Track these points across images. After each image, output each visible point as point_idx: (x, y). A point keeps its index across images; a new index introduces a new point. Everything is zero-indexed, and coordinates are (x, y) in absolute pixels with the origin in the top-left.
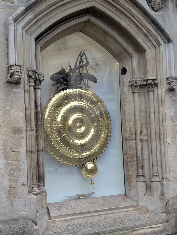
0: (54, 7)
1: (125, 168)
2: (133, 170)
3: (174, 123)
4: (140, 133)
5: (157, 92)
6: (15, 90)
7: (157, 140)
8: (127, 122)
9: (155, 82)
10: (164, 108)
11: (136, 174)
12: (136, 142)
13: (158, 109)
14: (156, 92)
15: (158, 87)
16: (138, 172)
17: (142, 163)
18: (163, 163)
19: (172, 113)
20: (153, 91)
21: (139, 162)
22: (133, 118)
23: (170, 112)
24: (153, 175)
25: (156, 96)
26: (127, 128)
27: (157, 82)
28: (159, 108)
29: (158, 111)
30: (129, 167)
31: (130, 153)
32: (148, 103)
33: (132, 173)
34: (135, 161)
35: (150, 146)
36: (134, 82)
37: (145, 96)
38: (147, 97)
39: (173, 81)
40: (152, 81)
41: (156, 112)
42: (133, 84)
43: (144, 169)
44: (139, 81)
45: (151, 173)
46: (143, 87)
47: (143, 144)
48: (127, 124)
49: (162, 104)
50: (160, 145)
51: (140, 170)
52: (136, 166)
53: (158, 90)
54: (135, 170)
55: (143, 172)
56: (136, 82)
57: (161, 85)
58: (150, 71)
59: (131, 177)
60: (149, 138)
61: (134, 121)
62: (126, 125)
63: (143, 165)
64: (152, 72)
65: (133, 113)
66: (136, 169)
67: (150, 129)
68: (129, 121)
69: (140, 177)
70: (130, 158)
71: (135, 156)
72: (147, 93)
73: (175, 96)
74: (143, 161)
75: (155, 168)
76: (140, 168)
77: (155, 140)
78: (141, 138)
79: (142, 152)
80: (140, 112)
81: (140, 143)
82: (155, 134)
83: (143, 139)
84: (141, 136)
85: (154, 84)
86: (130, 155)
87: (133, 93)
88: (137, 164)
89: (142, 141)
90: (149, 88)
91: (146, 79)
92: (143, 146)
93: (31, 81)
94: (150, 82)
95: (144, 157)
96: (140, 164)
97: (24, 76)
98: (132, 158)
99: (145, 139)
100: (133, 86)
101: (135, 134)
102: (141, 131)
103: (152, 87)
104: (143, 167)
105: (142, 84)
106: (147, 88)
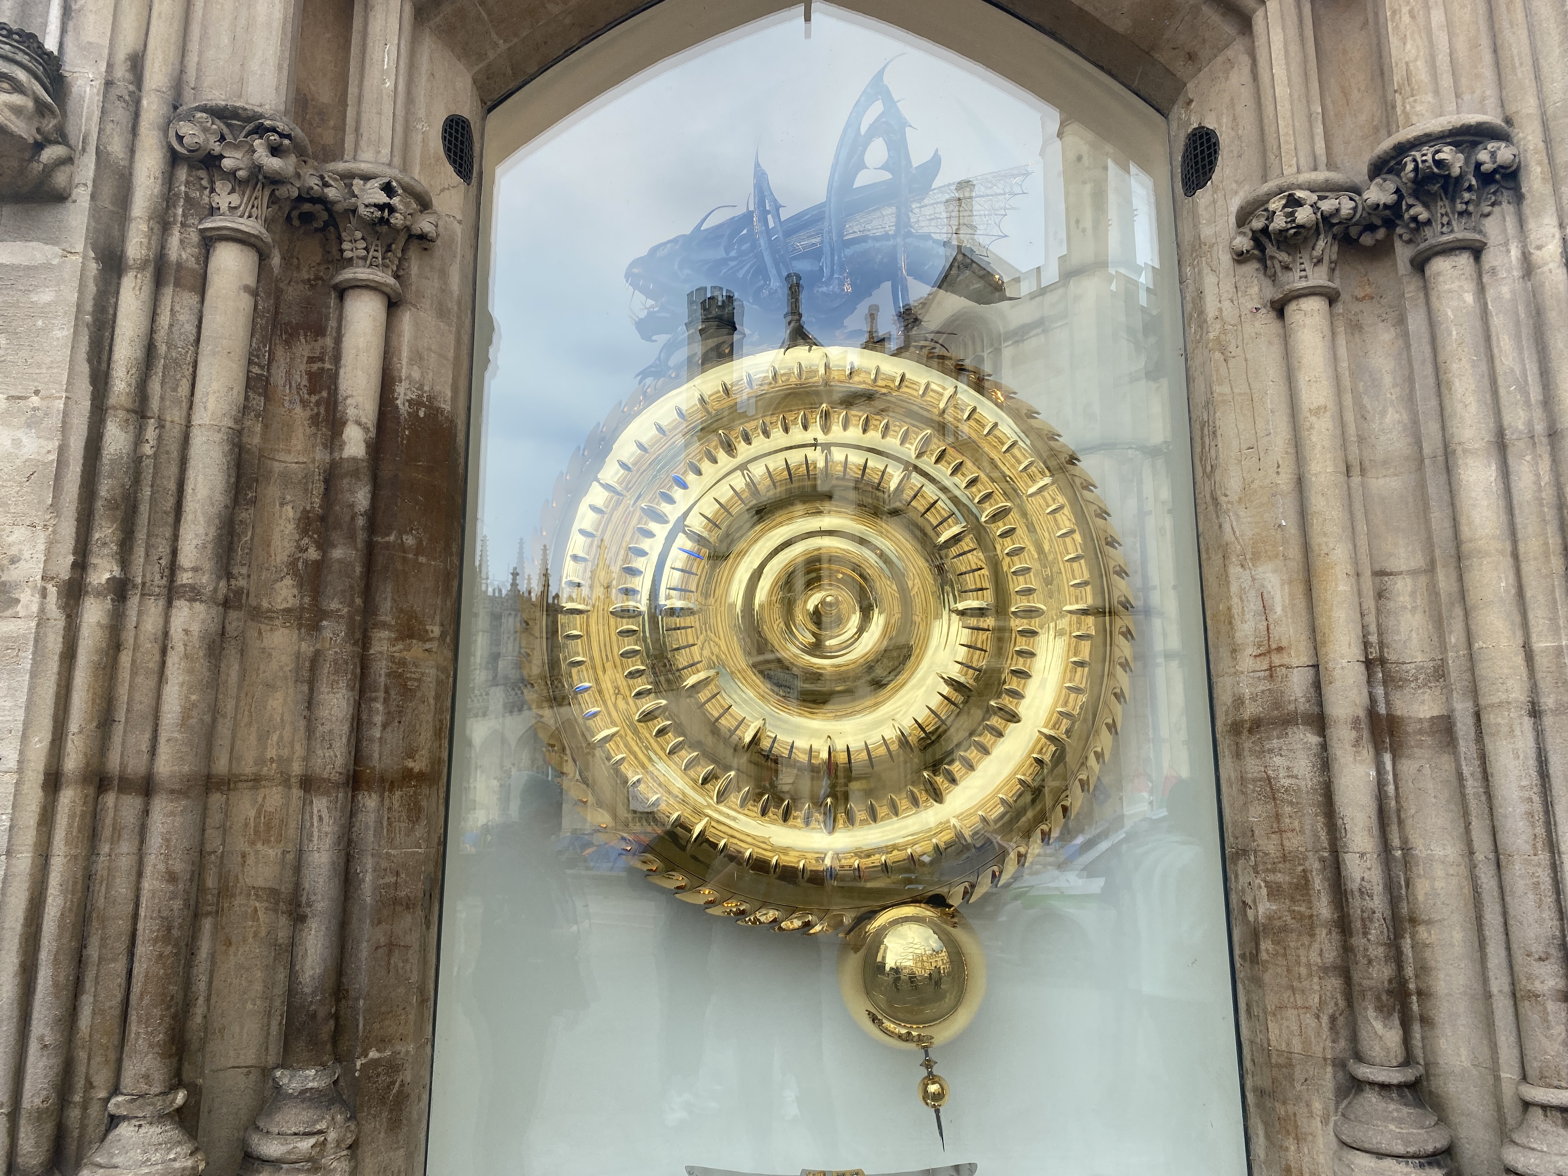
1: (1240, 986)
2: (1309, 1020)
4: (1368, 664)
5: (1515, 253)
8: (1234, 570)
9: (1483, 156)
11: (1340, 1064)
12: (1324, 746)
13: (1538, 413)
14: (1502, 256)
15: (1519, 198)
16: (1354, 1038)
17: (1397, 958)
20: (1477, 251)
21: (1358, 941)
22: (1289, 522)
24: (1526, 1105)
25: (1504, 290)
26: (1237, 622)
29: (1540, 428)
30: (1267, 978)
31: (1269, 846)
32: (1429, 370)
33: (1297, 1046)
34: (1322, 934)
35: (1473, 786)
36: (1276, 204)
37: (1401, 320)
38: (1416, 322)
40: (1447, 149)
41: (1517, 447)
42: (1265, 230)
43: (1426, 1021)
44: (1324, 190)
45: (1509, 1074)
46: (1367, 240)
47: (1408, 767)
48: (1234, 588)
51: (1378, 1025)
52: (1334, 983)
53: (1531, 224)
54: (1325, 1019)
55: (1419, 1053)
56: (1294, 202)
57: (1554, 180)
58: (1422, 74)
59: (1291, 1079)
60: (1462, 709)
61: (1294, 552)
62: (1229, 598)
63: (1409, 972)
64: (1446, 81)
65: (1285, 480)
66: (1330, 1009)
67: (1458, 611)
68: (1256, 557)
69: (1371, 1098)
70: (1274, 891)
71: (1318, 883)
72: (1411, 287)
74: (1412, 938)
75: (1545, 1020)
76: (1380, 1009)
77: (1528, 722)
78: (1382, 710)
79: (1396, 842)
80: (1356, 470)
81: (1367, 753)
82: (1519, 660)
83: (1399, 713)
84: (1369, 682)
85: (1474, 182)
86: (1273, 871)
87: (1279, 309)
88: (1339, 961)
89: (1391, 734)
90: (1429, 222)
91: (1387, 144)
92: (1407, 787)
93: (224, 198)
94: (1429, 157)
95: (1421, 898)
96: (1370, 962)
97: (116, 148)
98: (1293, 900)
99: (1420, 721)
100: (1271, 250)
101: (1316, 667)
102: (1373, 639)
103: (1460, 207)
104: (1414, 998)
105: (1355, 209)
106: (1406, 237)
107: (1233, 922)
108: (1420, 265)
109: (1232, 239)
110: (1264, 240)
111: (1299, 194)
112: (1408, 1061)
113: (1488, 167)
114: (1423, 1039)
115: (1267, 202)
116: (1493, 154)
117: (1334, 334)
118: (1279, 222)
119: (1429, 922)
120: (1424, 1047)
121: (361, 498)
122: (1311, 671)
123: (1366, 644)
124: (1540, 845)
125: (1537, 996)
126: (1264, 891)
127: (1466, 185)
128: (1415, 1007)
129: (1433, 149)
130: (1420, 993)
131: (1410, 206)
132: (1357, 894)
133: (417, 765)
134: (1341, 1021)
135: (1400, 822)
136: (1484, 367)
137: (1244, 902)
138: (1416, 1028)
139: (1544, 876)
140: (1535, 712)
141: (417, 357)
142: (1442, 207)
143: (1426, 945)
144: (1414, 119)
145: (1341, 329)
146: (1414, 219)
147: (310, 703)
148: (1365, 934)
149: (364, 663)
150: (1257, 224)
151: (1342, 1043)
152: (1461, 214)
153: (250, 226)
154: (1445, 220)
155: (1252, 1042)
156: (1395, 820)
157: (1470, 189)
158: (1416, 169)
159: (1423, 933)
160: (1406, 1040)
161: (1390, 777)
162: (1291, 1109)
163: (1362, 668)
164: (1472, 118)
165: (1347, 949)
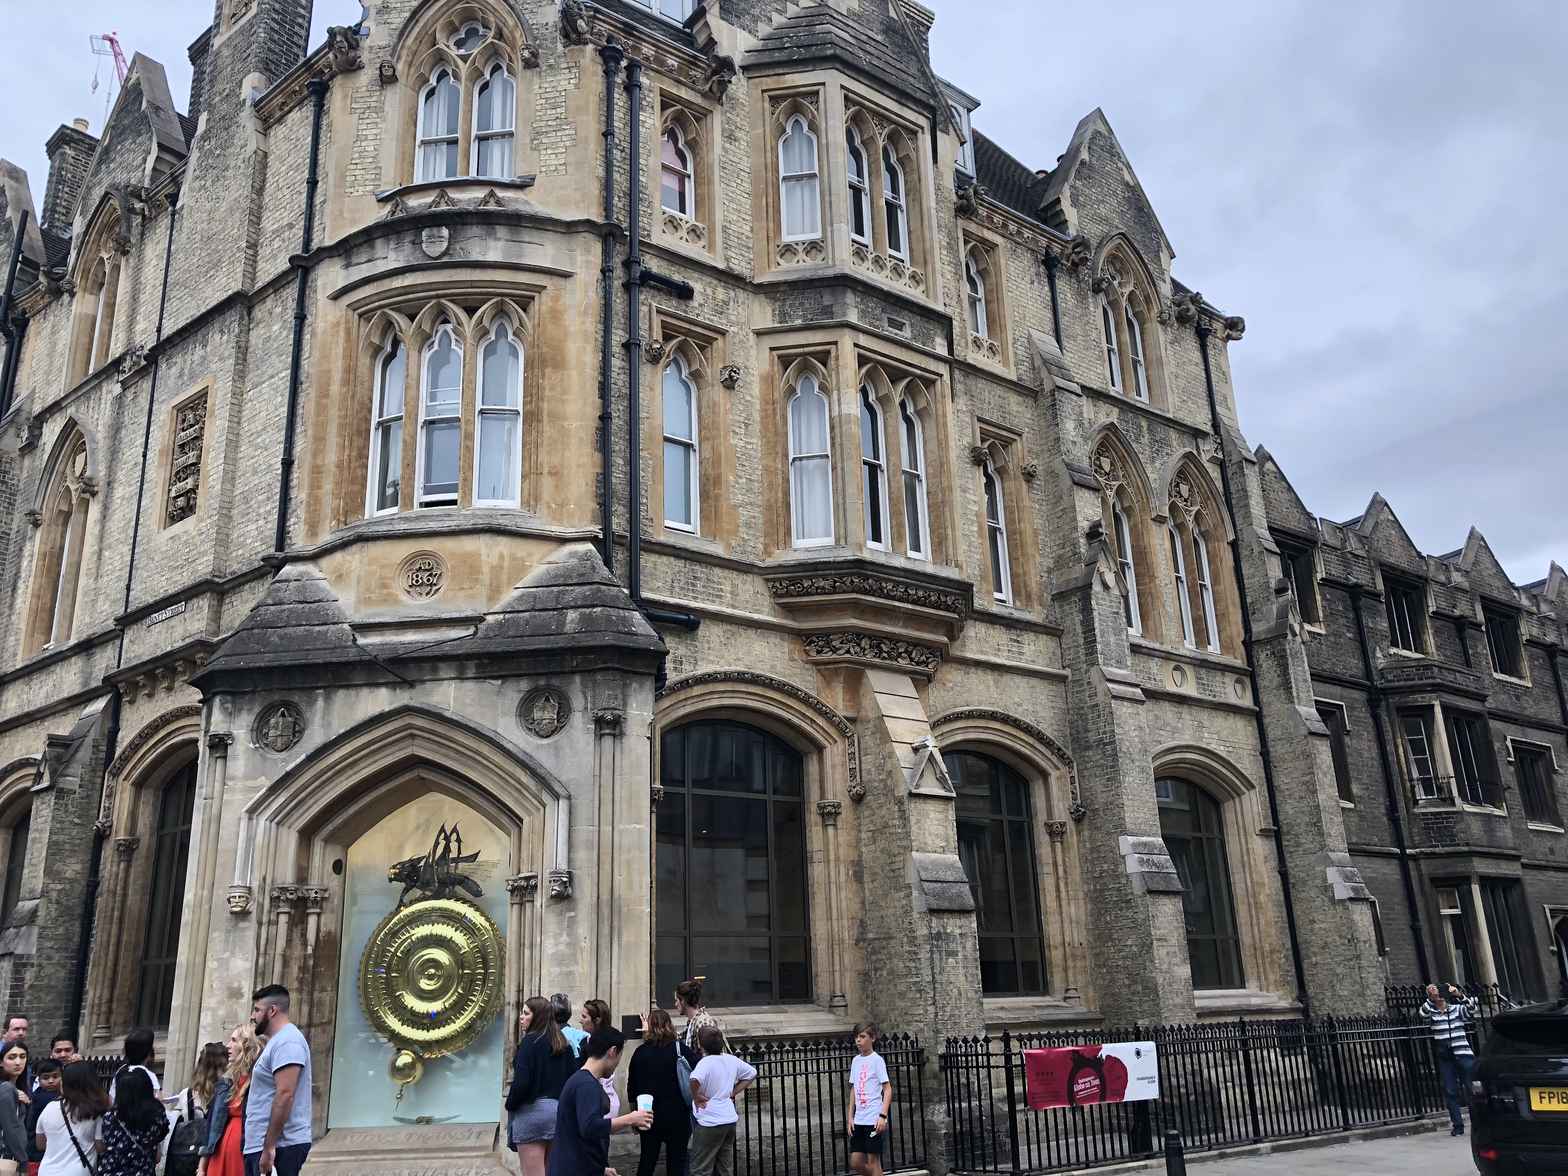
0: (329, 774)
3: (564, 969)
4: (519, 991)
6: (242, 925)
14: (535, 904)
15: (538, 892)
19: (562, 948)
20: (532, 902)
23: (556, 944)
25: (534, 911)
49: (541, 929)
53: (538, 898)
57: (542, 889)
73: (573, 910)
93: (281, 904)
97: (261, 900)
113: (533, 885)
116: (533, 882)
117: (521, 912)
121: (311, 962)
123: (519, 987)
133: (325, 1020)
141: (325, 925)
145: (523, 911)
147: (300, 1009)
149: (312, 999)
153: (286, 909)
154: (529, 894)
157: (532, 889)
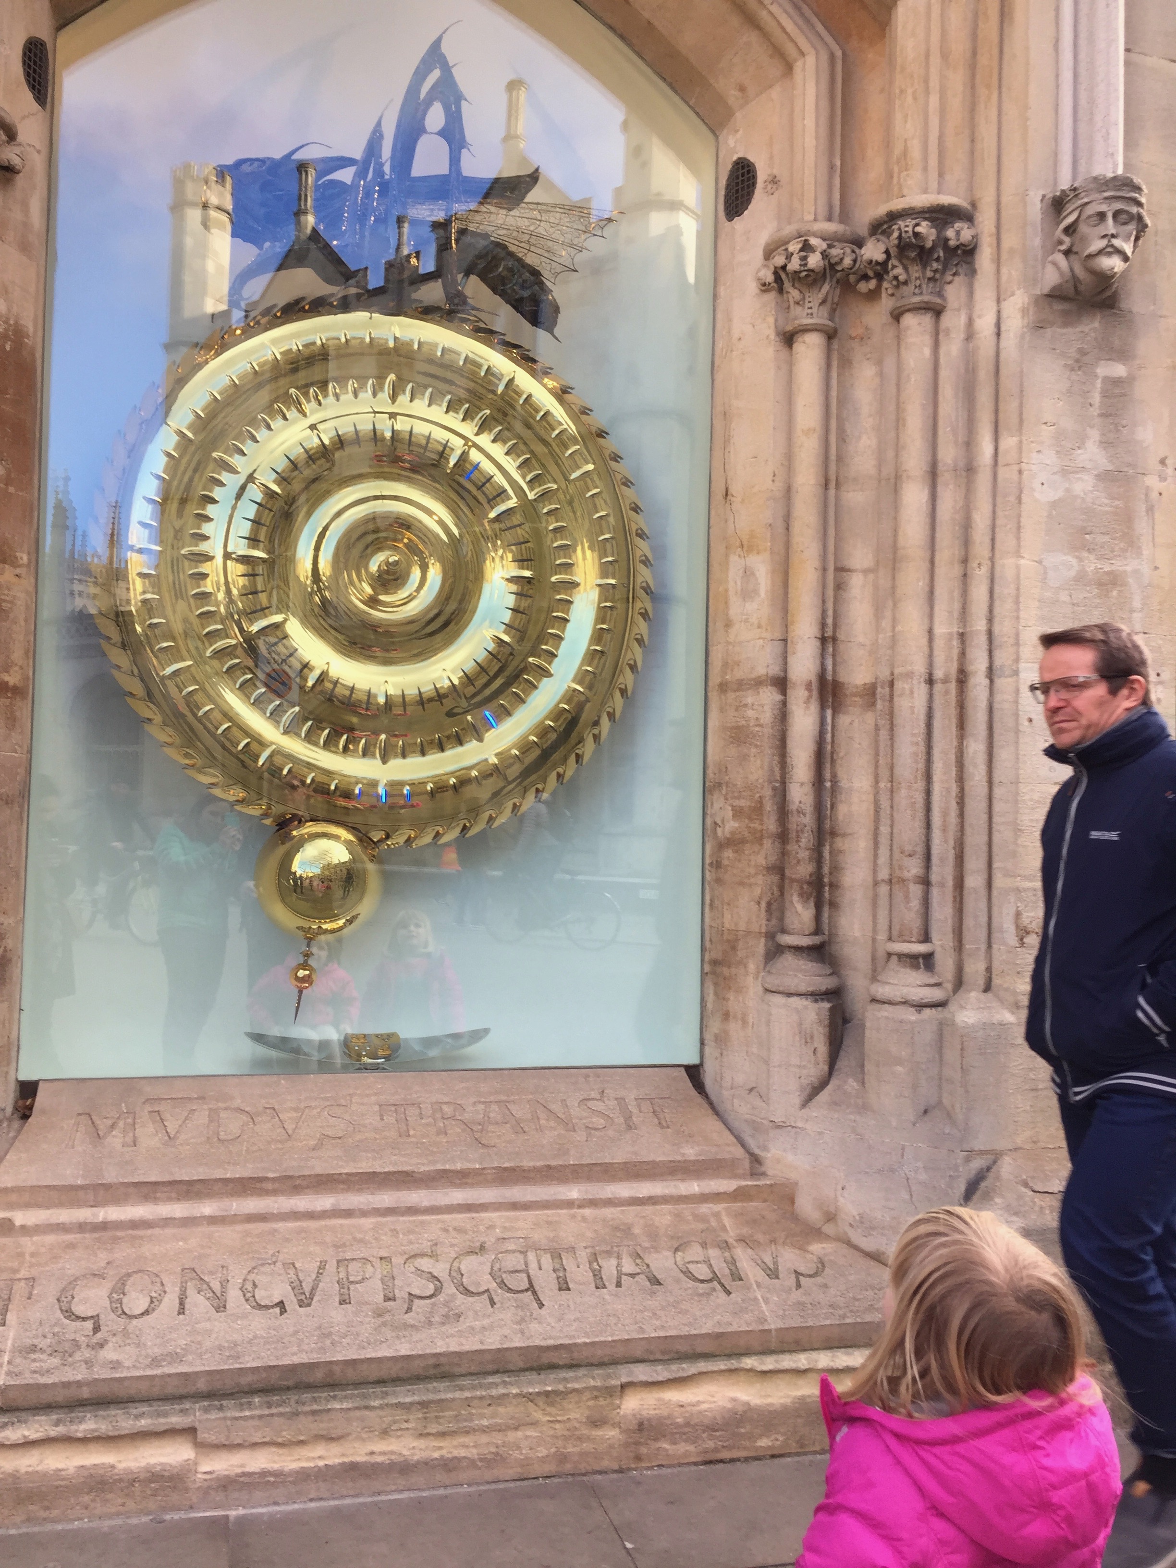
1: (707, 887)
2: (752, 906)
4: (823, 640)
5: (963, 319)
7: (938, 688)
8: (733, 559)
9: (950, 233)
10: (1008, 442)
11: (770, 936)
12: (784, 702)
13: (961, 451)
14: (954, 321)
15: (973, 272)
16: (781, 919)
17: (818, 860)
18: (975, 864)
19: (1084, 484)
20: (937, 312)
21: (792, 847)
22: (777, 522)
23: (1065, 472)
24: (889, 955)
25: (952, 348)
26: (731, 602)
27: (966, 235)
28: (969, 444)
29: (961, 464)
30: (727, 878)
31: (738, 779)
32: (894, 407)
33: (742, 926)
34: (767, 841)
35: (883, 735)
36: (794, 247)
37: (879, 363)
38: (890, 364)
39: (1102, 216)
40: (924, 224)
41: (944, 477)
42: (784, 268)
43: (833, 905)
44: (831, 240)
45: (882, 937)
46: (863, 287)
47: (844, 720)
48: (731, 573)
49: (996, 411)
50: (961, 725)
51: (799, 907)
52: (772, 878)
53: (977, 297)
54: (763, 905)
55: (826, 928)
56: (806, 247)
57: (998, 262)
58: (916, 152)
59: (736, 950)
60: (885, 678)
61: (778, 546)
62: (727, 584)
63: (826, 870)
64: (933, 162)
65: (777, 487)
66: (767, 898)
67: (890, 602)
68: (750, 549)
69: (788, 957)
70: (738, 813)
71: (769, 806)
72: (888, 333)
73: (1122, 354)
74: (831, 846)
75: (907, 897)
76: (801, 895)
77: (923, 688)
78: (829, 677)
79: (827, 775)
80: (832, 485)
81: (814, 707)
82: (924, 641)
83: (841, 680)
84: (823, 656)
85: (941, 254)
86: (738, 798)
87: (789, 339)
88: (778, 863)
89: (834, 695)
90: (906, 283)
91: (882, 210)
92: (841, 736)
94: (910, 229)
95: (841, 818)
96: (799, 861)
98: (750, 819)
99: (857, 687)
100: (787, 285)
101: (785, 640)
102: (830, 621)
103: (929, 274)
104: (827, 888)
105: (855, 261)
106: (890, 291)
107: (706, 839)
108: (897, 316)
109: (758, 271)
110: (783, 276)
111: (814, 241)
112: (817, 931)
113: (952, 243)
114: (830, 917)
115: (787, 243)
116: (958, 233)
117: (828, 366)
118: (794, 265)
119: (844, 835)
120: (829, 923)
122: (781, 643)
123: (823, 625)
124: (919, 776)
125: (904, 881)
126: (731, 813)
127: (936, 256)
128: (827, 895)
129: (914, 222)
130: (831, 885)
131: (894, 267)
132: (795, 813)
134: (775, 906)
135: (833, 761)
136: (930, 410)
137: (716, 823)
138: (826, 910)
139: (920, 798)
140: (930, 681)
141: (4, 290)
142: (915, 271)
143: (840, 852)
144: (905, 191)
145: (835, 363)
146: (896, 278)
148: (798, 841)
150: (779, 260)
151: (774, 921)
152: (929, 279)
154: (918, 282)
155: (711, 927)
156: (828, 760)
157: (938, 259)
158: (900, 237)
159: (839, 843)
160: (818, 918)
161: (829, 728)
162: (733, 970)
163: (818, 643)
164: (946, 200)
165: (784, 854)
